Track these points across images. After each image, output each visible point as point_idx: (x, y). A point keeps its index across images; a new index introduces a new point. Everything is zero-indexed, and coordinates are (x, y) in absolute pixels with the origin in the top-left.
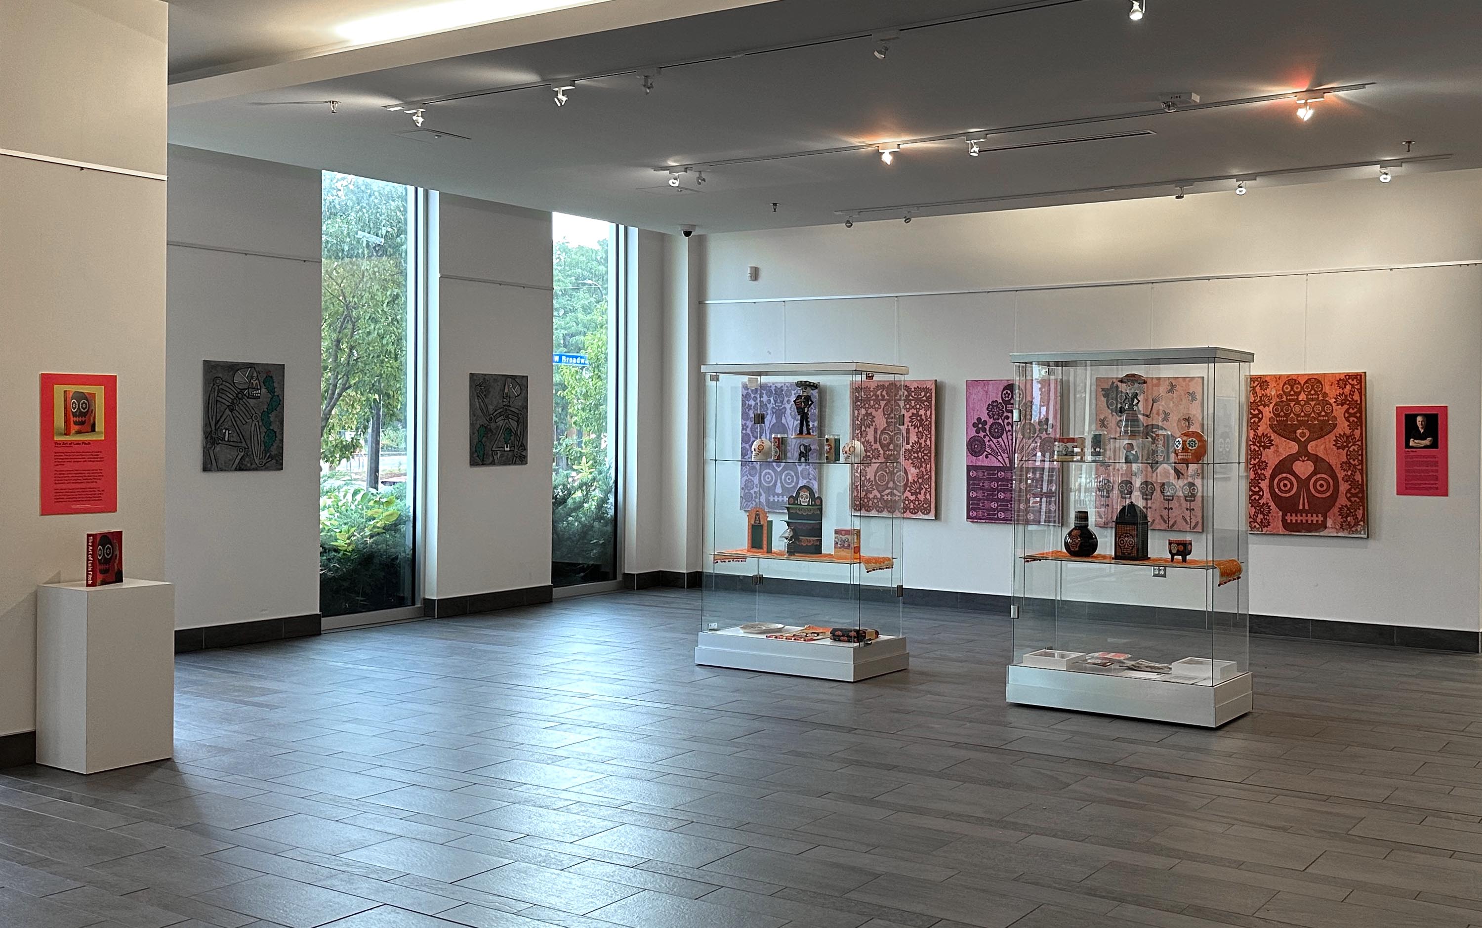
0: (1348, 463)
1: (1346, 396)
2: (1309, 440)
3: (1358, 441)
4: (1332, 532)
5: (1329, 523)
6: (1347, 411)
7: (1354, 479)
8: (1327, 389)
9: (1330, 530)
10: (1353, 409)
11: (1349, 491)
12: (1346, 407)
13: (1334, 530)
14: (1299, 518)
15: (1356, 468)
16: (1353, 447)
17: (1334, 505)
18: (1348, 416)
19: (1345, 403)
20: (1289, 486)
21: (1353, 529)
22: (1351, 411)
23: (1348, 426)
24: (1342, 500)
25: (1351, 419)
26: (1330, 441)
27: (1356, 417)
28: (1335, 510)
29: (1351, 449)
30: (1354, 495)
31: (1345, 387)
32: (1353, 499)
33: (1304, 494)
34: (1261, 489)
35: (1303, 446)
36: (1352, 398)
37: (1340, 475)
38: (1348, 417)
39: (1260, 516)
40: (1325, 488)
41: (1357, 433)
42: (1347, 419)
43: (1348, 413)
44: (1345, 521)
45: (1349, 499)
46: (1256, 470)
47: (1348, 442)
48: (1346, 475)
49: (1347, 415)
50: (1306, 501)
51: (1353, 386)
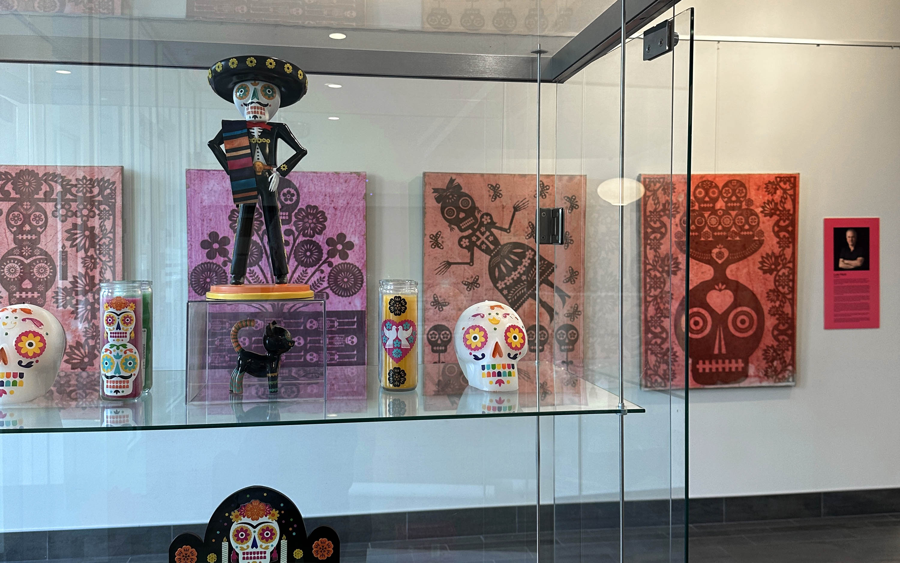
0: (775, 291)
1: (776, 204)
2: (728, 262)
3: (789, 262)
4: (754, 382)
5: (752, 370)
6: (777, 224)
7: (783, 312)
8: (752, 194)
9: (753, 379)
10: (784, 221)
11: (776, 327)
12: (775, 218)
13: (757, 379)
14: (714, 366)
15: (785, 297)
16: (783, 270)
17: (757, 346)
18: (778, 229)
19: (775, 214)
20: (701, 324)
21: (780, 376)
22: (782, 224)
23: (778, 243)
24: (768, 340)
25: (782, 234)
26: (754, 263)
27: (788, 232)
28: (759, 353)
29: (780, 273)
30: (782, 333)
31: (775, 193)
32: (781, 338)
33: (720, 334)
34: (664, 329)
35: (720, 270)
36: (784, 208)
37: (766, 306)
38: (778, 232)
39: (663, 367)
40: (747, 324)
41: (788, 252)
42: (777, 235)
43: (779, 226)
44: (770, 367)
45: (776, 338)
46: (658, 303)
47: (777, 264)
48: (773, 307)
49: (776, 229)
50: (723, 343)
51: (785, 191)
